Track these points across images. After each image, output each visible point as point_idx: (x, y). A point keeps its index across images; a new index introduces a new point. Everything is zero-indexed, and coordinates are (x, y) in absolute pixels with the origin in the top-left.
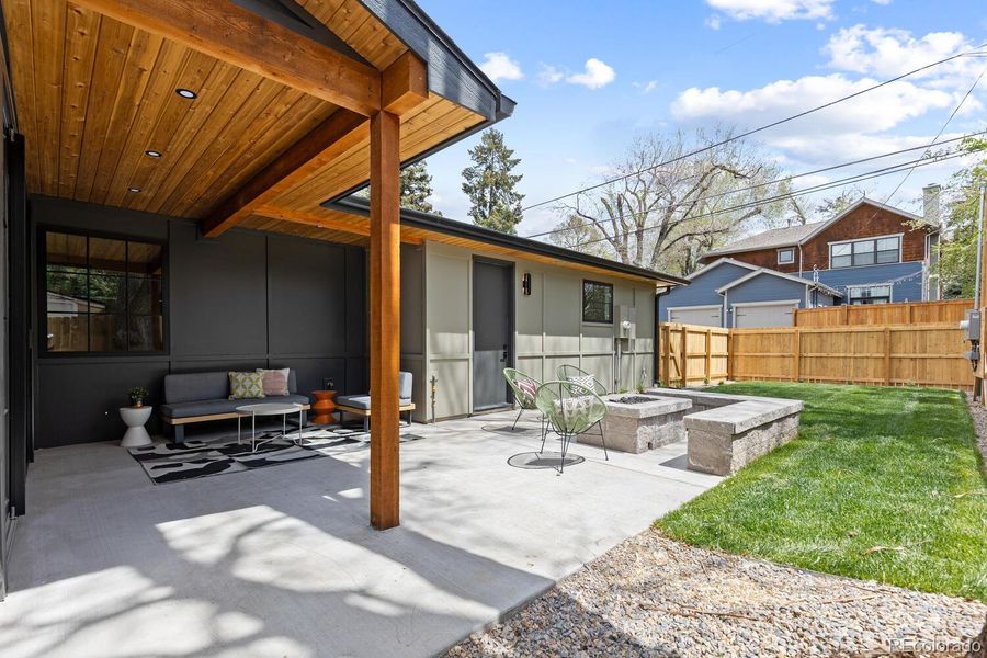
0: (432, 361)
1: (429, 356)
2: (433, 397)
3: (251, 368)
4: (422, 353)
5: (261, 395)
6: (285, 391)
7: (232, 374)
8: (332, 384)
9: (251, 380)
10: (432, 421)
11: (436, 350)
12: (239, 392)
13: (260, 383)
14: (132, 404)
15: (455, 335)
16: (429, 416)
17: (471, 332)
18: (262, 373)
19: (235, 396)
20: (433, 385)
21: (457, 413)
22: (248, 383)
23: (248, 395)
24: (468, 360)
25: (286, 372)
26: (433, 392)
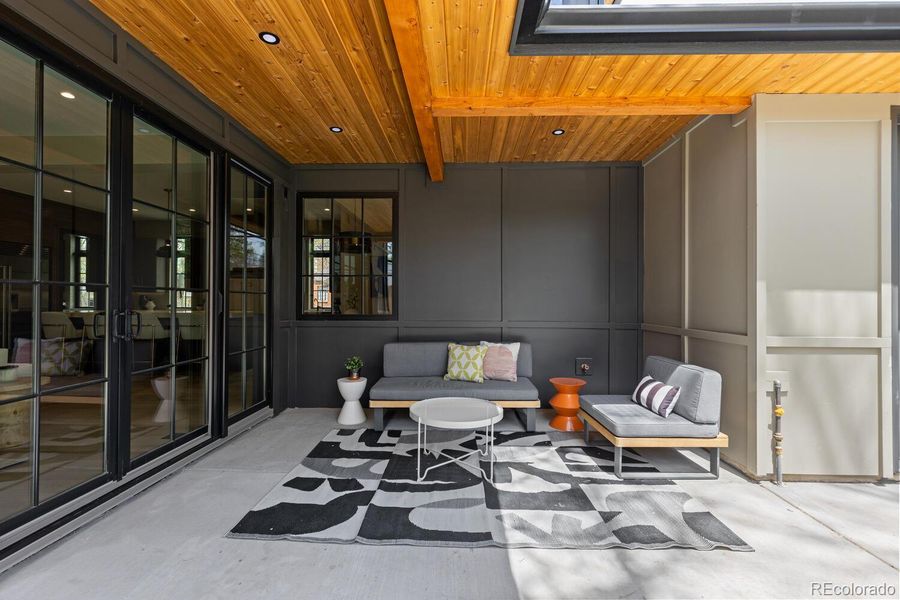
0: (770, 350)
1: (765, 338)
2: (775, 426)
3: (473, 340)
4: (747, 330)
5: (478, 378)
6: (511, 375)
7: (452, 346)
8: (587, 367)
9: (468, 356)
10: (773, 478)
11: (782, 326)
12: (454, 371)
13: (479, 362)
14: (348, 375)
15: (840, 296)
16: (764, 466)
17: (887, 289)
18: (485, 346)
19: (449, 375)
20: (776, 402)
21: (846, 468)
22: (464, 361)
23: (462, 376)
24: (878, 351)
25: (514, 348)
26: (776, 419)
